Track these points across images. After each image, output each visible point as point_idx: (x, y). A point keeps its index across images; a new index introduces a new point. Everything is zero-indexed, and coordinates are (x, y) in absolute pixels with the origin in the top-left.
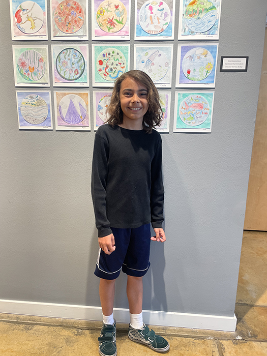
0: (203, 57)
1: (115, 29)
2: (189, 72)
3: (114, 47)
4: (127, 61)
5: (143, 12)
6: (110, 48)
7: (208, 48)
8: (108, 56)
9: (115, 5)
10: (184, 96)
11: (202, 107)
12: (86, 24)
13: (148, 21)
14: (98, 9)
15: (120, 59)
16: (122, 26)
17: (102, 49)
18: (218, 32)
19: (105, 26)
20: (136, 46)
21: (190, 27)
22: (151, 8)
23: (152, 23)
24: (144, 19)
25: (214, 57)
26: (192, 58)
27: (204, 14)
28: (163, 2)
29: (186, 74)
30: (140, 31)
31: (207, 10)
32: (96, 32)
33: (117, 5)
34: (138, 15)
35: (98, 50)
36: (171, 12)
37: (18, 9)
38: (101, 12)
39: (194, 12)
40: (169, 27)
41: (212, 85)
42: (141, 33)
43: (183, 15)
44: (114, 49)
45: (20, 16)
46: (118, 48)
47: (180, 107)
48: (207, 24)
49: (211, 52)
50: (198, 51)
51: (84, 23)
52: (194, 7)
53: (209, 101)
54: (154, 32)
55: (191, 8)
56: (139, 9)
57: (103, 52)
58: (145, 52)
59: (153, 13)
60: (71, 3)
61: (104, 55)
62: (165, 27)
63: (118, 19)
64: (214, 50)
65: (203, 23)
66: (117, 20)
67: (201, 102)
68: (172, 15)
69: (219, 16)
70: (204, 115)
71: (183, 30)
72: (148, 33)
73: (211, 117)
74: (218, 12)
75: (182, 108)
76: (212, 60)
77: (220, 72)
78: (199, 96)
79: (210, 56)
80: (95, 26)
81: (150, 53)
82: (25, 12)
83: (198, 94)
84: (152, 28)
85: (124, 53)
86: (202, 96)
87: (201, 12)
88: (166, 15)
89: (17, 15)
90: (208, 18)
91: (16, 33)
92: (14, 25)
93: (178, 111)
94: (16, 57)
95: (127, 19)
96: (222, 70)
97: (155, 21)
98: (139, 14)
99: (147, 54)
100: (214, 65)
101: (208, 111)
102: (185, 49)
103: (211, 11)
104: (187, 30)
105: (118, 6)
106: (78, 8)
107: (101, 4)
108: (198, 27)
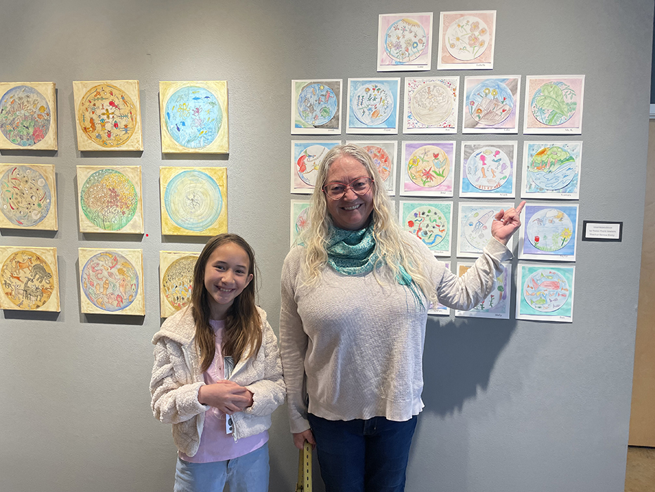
0: (557, 221)
1: (432, 183)
2: (537, 240)
3: (430, 205)
4: (448, 223)
5: (472, 163)
6: (425, 207)
7: (564, 209)
8: (421, 216)
9: (434, 154)
10: (531, 270)
11: (558, 287)
12: (392, 175)
13: (479, 173)
14: (411, 157)
15: (438, 221)
16: (442, 179)
17: (413, 207)
18: (577, 189)
19: (419, 179)
20: (461, 205)
21: (538, 182)
22: (483, 158)
23: (484, 175)
24: (472, 172)
25: (574, 221)
26: (542, 221)
27: (557, 166)
28: (500, 150)
29: (533, 242)
30: (468, 185)
31: (562, 162)
32: (406, 185)
33: (436, 153)
34: (464, 166)
35: (408, 208)
36: (512, 163)
37: (303, 154)
38: (414, 162)
39: (544, 164)
40: (509, 182)
41: (573, 258)
42: (468, 188)
43: (528, 167)
44: (430, 208)
45: (304, 163)
46: (436, 206)
47: (525, 285)
48: (561, 179)
49: (569, 215)
50: (550, 212)
51: (390, 174)
52: (544, 157)
53: (568, 279)
54: (487, 188)
55: (539, 159)
56: (466, 159)
57: (415, 211)
58: (474, 212)
59: (485, 164)
60: (374, 150)
61: (416, 215)
62: (502, 182)
63: (437, 170)
64: (573, 212)
65: (557, 178)
66: (436, 172)
67: (556, 280)
68: (512, 167)
69: (579, 170)
70: (561, 297)
71: (528, 187)
72: (479, 189)
73: (571, 300)
74: (577, 164)
75: (528, 286)
76: (571, 225)
77: (583, 240)
78: (553, 271)
79: (567, 220)
80: (405, 179)
81: (482, 213)
82: (311, 158)
83: (552, 268)
84: (484, 182)
85: (445, 213)
86: (556, 272)
87: (552, 164)
88: (504, 167)
89: (300, 161)
90: (564, 172)
91: (297, 185)
92: (295, 174)
93: (522, 290)
94: (296, 214)
95: (449, 171)
96: (584, 239)
97: (489, 174)
98: (466, 165)
99: (477, 214)
100: (574, 232)
101: (567, 293)
102: (531, 211)
103: (567, 163)
104: (533, 186)
105: (438, 155)
106: (383, 156)
107: (414, 153)
108: (549, 182)
